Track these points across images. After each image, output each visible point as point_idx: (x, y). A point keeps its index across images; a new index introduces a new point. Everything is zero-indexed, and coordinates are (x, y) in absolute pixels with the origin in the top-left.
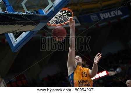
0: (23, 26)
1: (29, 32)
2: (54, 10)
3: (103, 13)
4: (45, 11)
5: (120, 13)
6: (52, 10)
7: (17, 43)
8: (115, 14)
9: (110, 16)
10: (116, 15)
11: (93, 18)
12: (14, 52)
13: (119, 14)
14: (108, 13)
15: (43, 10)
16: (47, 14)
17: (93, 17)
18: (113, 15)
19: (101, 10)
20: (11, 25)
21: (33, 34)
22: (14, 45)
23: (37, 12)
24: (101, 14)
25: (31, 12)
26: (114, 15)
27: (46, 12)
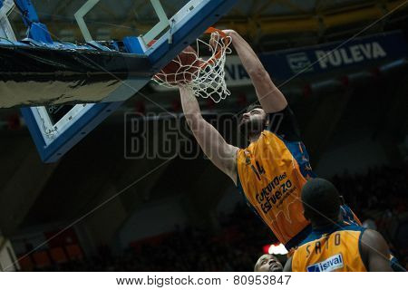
0: (75, 87)
1: (92, 105)
2: (173, 40)
3: (325, 49)
4: (146, 43)
5: (378, 51)
6: (167, 40)
7: (56, 134)
8: (362, 54)
9: (347, 61)
10: (365, 57)
11: (295, 64)
12: (47, 162)
13: (375, 55)
14: (343, 51)
15: (139, 38)
16: (152, 51)
17: (295, 60)
18: (357, 58)
19: (321, 41)
20: (39, 83)
21: (104, 111)
22: (48, 142)
23: (121, 44)
24: (318, 53)
25: (103, 44)
26: (361, 58)
27: (149, 45)
